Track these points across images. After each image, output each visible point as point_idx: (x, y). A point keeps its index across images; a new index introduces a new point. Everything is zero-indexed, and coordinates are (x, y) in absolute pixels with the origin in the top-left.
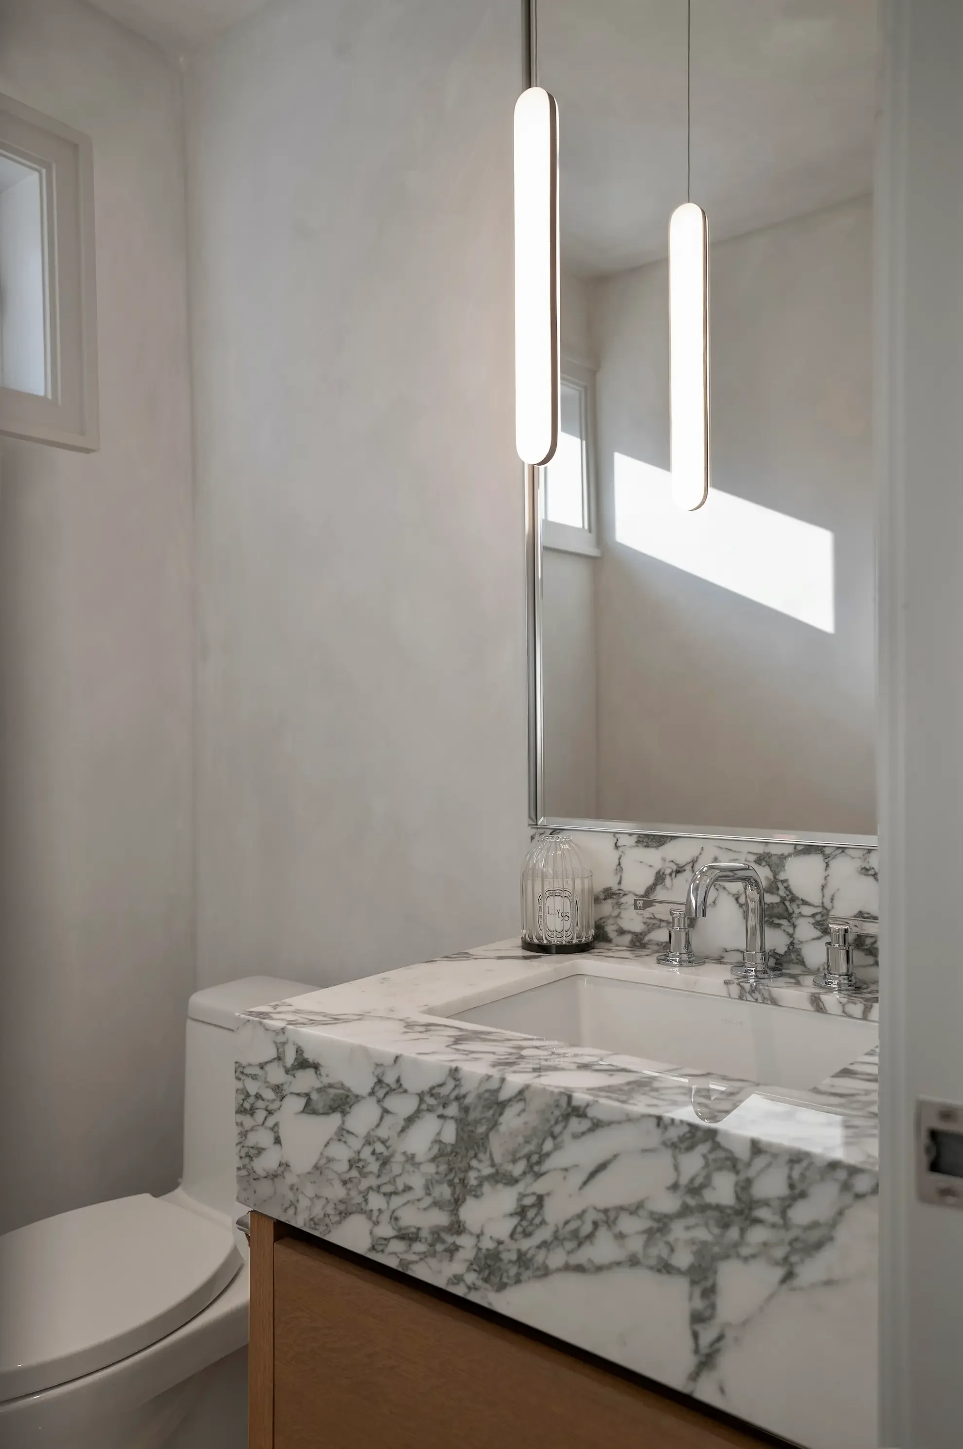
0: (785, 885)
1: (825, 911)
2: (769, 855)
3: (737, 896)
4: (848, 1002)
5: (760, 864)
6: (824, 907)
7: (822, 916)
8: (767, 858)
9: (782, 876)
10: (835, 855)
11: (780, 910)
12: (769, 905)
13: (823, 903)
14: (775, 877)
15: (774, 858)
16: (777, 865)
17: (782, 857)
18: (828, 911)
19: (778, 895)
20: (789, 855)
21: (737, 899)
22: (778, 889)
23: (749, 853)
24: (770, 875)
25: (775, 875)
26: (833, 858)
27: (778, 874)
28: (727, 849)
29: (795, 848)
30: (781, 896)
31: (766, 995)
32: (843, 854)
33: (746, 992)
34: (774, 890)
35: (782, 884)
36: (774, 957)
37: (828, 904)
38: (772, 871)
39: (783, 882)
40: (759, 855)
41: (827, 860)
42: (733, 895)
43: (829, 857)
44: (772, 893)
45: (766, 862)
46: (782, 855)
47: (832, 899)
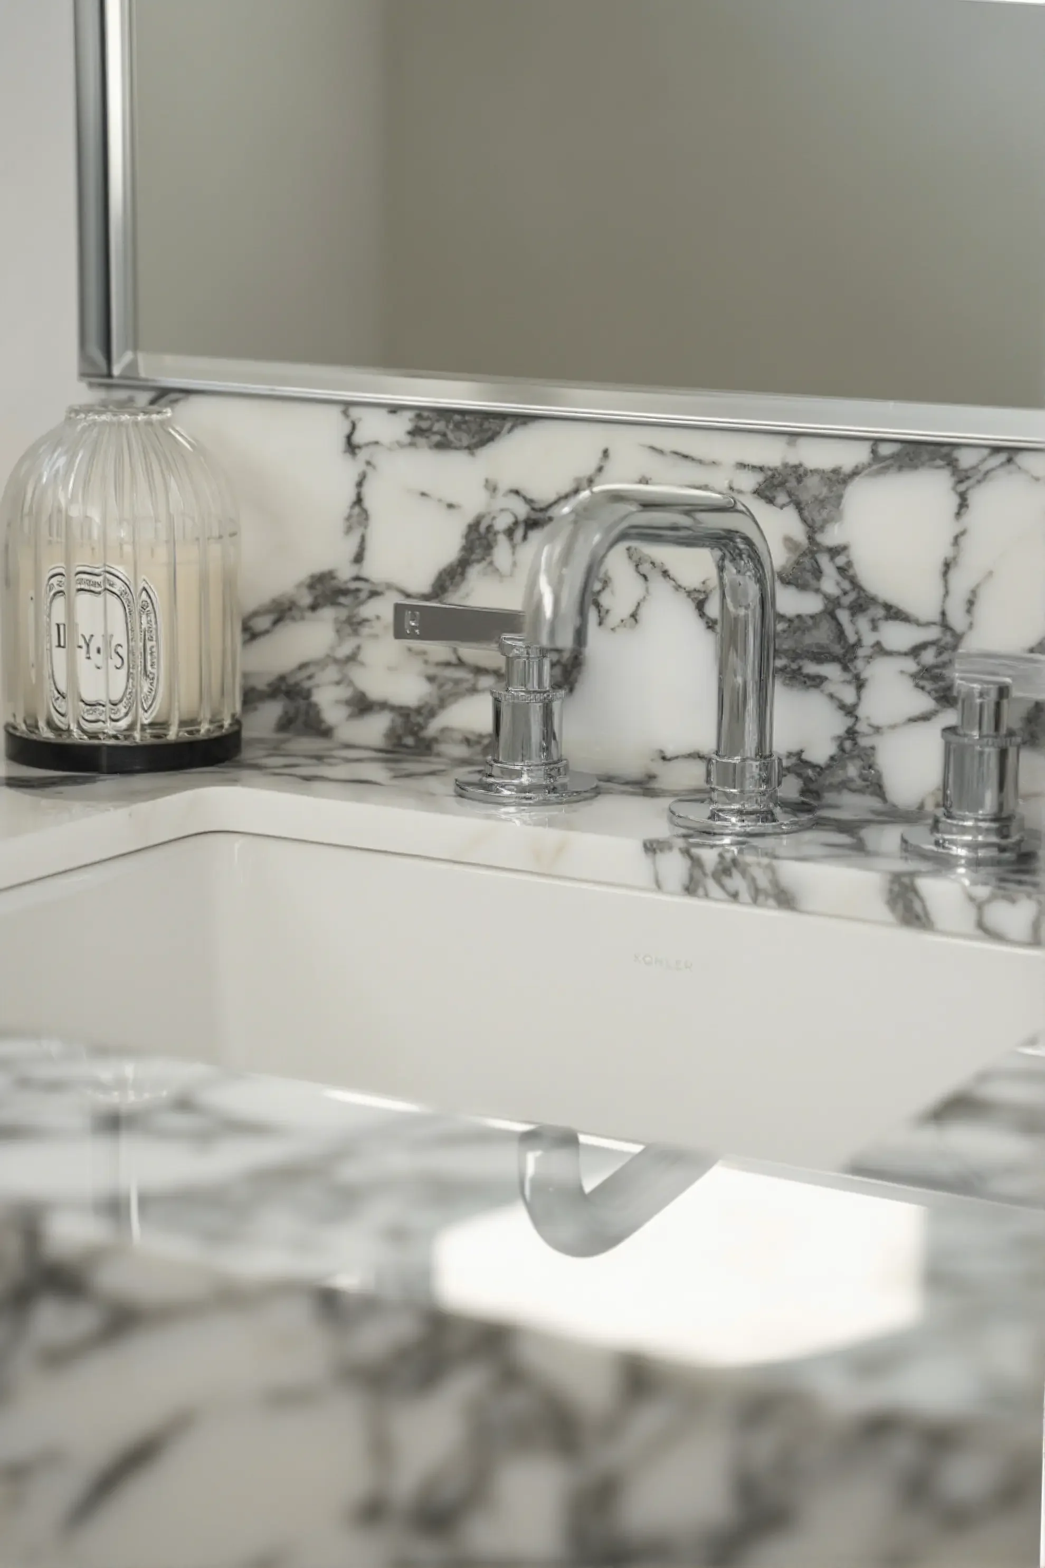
0: (841, 560)
1: (948, 639)
2: (798, 473)
3: (702, 597)
4: (992, 898)
5: (771, 501)
6: (945, 626)
7: (939, 654)
8: (792, 483)
9: (832, 536)
10: (987, 473)
11: (822, 635)
12: (790, 621)
13: (943, 614)
14: (811, 539)
15: (812, 482)
16: (821, 503)
17: (834, 477)
18: (958, 638)
19: (818, 591)
20: (855, 473)
21: (700, 606)
22: (818, 573)
23: (742, 466)
24: (798, 532)
25: (813, 529)
26: (979, 482)
27: (822, 529)
28: (676, 453)
29: (874, 452)
30: (826, 597)
31: (763, 882)
32: (1011, 467)
33: (705, 874)
34: (808, 576)
35: (832, 559)
36: (799, 775)
37: (957, 620)
38: (804, 520)
39: (835, 552)
40: (770, 473)
41: (962, 488)
42: (691, 593)
43: (968, 478)
44: (803, 587)
45: (790, 494)
46: (836, 471)
47: (971, 603)
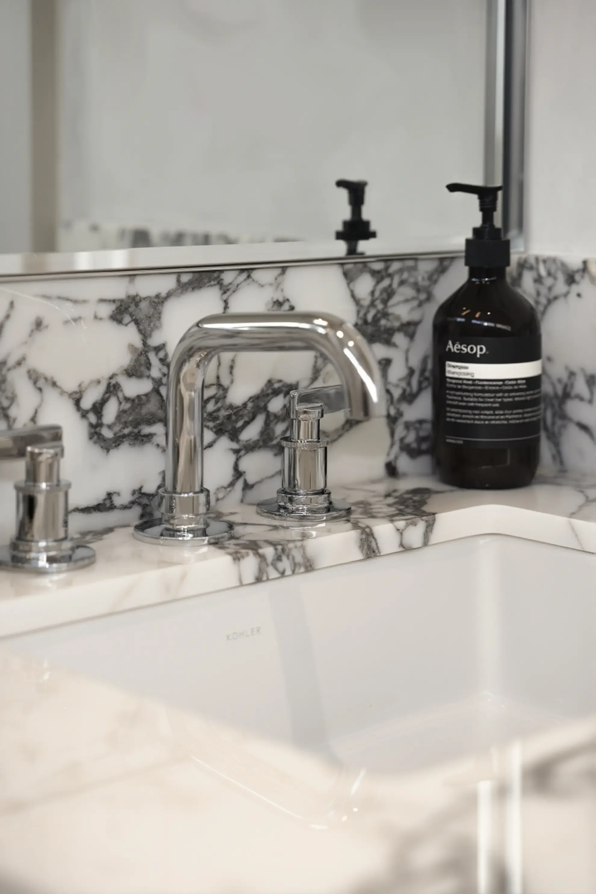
0: (161, 354)
1: (221, 392)
2: (135, 300)
3: (77, 396)
5: (120, 322)
6: (219, 385)
7: (217, 403)
8: (132, 309)
9: (155, 341)
10: (238, 285)
11: (152, 406)
12: (133, 401)
13: (218, 377)
14: (145, 344)
15: (144, 305)
16: (149, 318)
17: (156, 300)
18: (226, 390)
19: (149, 377)
20: (169, 295)
21: (77, 403)
22: (148, 365)
23: (102, 301)
24: (136, 339)
25: (145, 335)
26: (234, 291)
27: (150, 336)
28: (59, 298)
29: (178, 281)
30: (153, 379)
32: (250, 280)
34: (143, 369)
35: (157, 354)
36: (139, 504)
37: (225, 381)
38: (140, 331)
39: (158, 349)
40: (119, 304)
41: (225, 297)
42: (70, 395)
43: (228, 290)
44: (140, 376)
45: (131, 315)
46: (158, 296)
47: (232, 367)
